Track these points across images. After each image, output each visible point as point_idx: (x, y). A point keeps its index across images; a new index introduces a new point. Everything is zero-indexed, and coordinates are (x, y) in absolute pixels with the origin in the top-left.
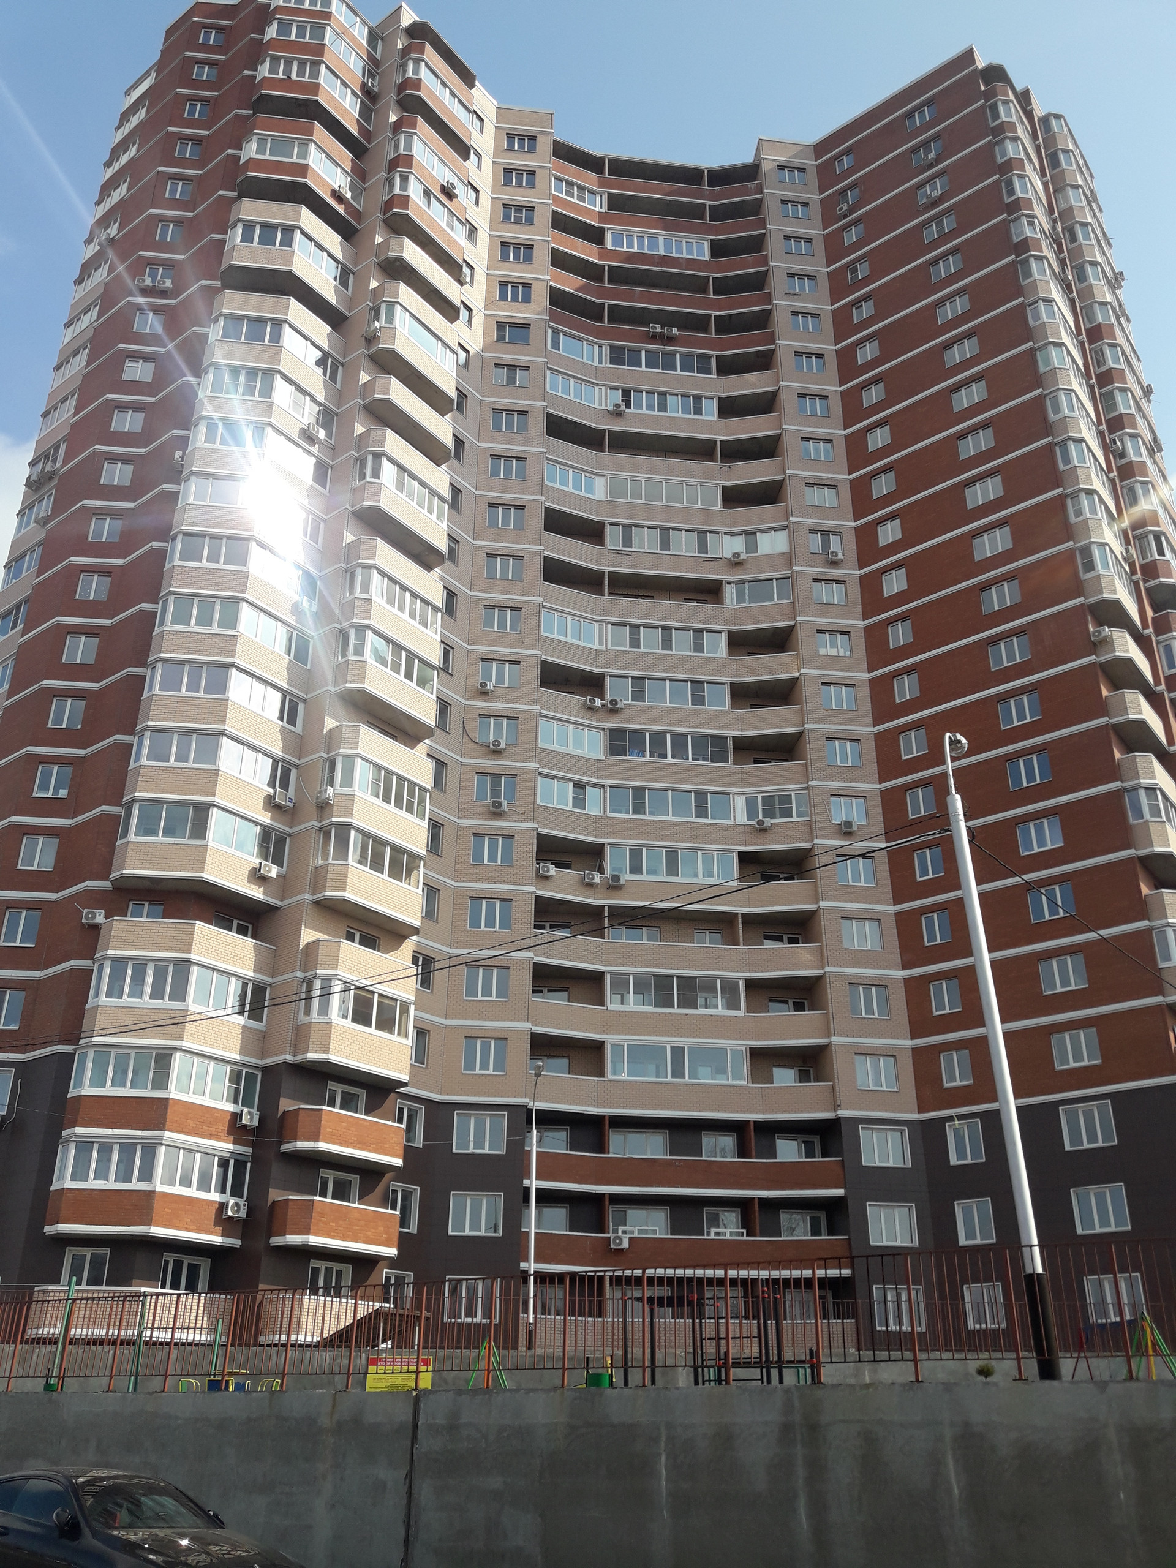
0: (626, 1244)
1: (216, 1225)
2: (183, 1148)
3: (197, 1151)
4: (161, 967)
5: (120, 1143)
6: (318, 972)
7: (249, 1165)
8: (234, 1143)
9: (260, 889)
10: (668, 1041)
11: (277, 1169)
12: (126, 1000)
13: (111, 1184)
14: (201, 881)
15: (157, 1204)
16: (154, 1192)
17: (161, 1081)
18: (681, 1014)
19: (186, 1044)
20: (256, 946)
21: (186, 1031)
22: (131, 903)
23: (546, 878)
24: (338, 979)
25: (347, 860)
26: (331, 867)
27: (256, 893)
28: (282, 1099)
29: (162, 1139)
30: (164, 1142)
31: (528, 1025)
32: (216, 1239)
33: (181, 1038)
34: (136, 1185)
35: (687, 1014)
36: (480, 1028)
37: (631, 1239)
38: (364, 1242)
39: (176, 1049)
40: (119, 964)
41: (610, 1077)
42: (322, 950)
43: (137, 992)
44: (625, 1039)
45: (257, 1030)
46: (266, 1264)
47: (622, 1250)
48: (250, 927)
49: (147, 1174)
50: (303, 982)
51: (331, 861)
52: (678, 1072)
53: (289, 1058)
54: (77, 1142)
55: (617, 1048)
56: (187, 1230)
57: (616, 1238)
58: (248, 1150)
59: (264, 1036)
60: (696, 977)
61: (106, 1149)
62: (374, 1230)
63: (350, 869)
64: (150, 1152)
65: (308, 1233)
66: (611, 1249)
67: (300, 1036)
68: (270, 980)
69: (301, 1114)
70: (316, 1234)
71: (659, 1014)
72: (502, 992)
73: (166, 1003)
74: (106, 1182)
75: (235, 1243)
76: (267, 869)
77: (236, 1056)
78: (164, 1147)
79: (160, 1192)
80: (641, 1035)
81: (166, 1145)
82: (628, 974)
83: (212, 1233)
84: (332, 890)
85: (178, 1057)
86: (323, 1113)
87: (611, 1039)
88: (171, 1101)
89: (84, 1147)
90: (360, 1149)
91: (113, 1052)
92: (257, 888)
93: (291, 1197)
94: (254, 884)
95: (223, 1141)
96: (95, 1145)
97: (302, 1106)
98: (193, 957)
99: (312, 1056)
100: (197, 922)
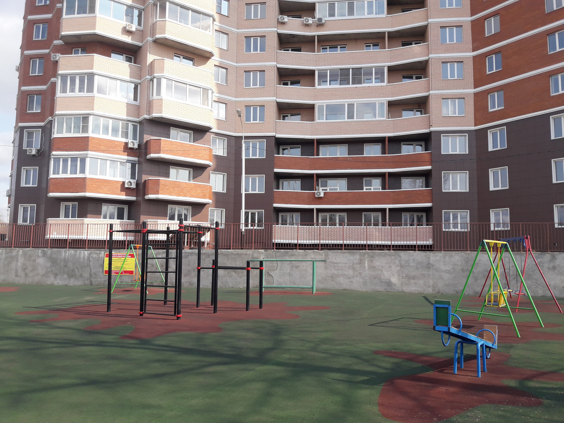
0: (322, 195)
1: (121, 191)
2: (100, 159)
3: (107, 160)
4: (82, 77)
5: (71, 158)
6: (155, 75)
7: (137, 165)
8: (128, 155)
9: (129, 37)
10: (346, 101)
11: (145, 166)
12: (69, 94)
13: (69, 175)
14: (95, 35)
15: (88, 182)
16: (86, 178)
17: (85, 129)
18: (353, 87)
19: (95, 112)
20: (129, 65)
21: (95, 106)
22: (74, 50)
23: (283, 23)
24: (164, 78)
25: (165, 18)
26: (158, 22)
27: (127, 39)
28: (145, 135)
29: (87, 155)
30: (88, 156)
31: (275, 98)
32: (123, 197)
33: (93, 109)
34: (79, 175)
35: (356, 87)
36: (252, 101)
37: (325, 193)
38: (190, 197)
39: (89, 114)
40: (64, 77)
41: (317, 121)
42: (156, 65)
43: (72, 90)
44: (324, 102)
45: (135, 105)
46: (143, 206)
47: (321, 197)
48: (133, 58)
49: (83, 171)
50: (151, 80)
51: (158, 19)
52: (351, 116)
53: (147, 117)
54: (54, 158)
55: (321, 107)
56: (106, 193)
57: (317, 193)
58: (136, 159)
59: (138, 107)
60: (361, 68)
61: (65, 161)
62: (195, 192)
63: (167, 23)
64: (83, 161)
65: (158, 194)
66: (316, 197)
67: (150, 105)
68: (139, 81)
69: (152, 141)
70: (162, 194)
71: (342, 88)
72: (262, 83)
73: (85, 94)
74: (66, 174)
75: (133, 198)
76: (130, 27)
77: (125, 117)
78: (89, 159)
79: (89, 178)
80: (333, 99)
81: (90, 157)
82: (327, 70)
83: (120, 195)
84: (159, 34)
85: (91, 118)
86: (162, 141)
87: (317, 103)
88: (90, 138)
89: (57, 160)
90: (184, 157)
91: (65, 117)
92: (127, 37)
93: (150, 178)
94: (125, 35)
95: (122, 155)
96: (61, 159)
97: (152, 138)
98: (94, 71)
99: (155, 115)
100: (95, 54)
